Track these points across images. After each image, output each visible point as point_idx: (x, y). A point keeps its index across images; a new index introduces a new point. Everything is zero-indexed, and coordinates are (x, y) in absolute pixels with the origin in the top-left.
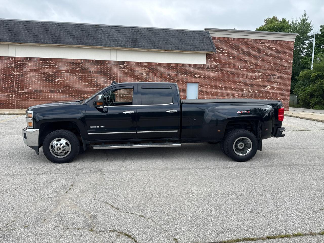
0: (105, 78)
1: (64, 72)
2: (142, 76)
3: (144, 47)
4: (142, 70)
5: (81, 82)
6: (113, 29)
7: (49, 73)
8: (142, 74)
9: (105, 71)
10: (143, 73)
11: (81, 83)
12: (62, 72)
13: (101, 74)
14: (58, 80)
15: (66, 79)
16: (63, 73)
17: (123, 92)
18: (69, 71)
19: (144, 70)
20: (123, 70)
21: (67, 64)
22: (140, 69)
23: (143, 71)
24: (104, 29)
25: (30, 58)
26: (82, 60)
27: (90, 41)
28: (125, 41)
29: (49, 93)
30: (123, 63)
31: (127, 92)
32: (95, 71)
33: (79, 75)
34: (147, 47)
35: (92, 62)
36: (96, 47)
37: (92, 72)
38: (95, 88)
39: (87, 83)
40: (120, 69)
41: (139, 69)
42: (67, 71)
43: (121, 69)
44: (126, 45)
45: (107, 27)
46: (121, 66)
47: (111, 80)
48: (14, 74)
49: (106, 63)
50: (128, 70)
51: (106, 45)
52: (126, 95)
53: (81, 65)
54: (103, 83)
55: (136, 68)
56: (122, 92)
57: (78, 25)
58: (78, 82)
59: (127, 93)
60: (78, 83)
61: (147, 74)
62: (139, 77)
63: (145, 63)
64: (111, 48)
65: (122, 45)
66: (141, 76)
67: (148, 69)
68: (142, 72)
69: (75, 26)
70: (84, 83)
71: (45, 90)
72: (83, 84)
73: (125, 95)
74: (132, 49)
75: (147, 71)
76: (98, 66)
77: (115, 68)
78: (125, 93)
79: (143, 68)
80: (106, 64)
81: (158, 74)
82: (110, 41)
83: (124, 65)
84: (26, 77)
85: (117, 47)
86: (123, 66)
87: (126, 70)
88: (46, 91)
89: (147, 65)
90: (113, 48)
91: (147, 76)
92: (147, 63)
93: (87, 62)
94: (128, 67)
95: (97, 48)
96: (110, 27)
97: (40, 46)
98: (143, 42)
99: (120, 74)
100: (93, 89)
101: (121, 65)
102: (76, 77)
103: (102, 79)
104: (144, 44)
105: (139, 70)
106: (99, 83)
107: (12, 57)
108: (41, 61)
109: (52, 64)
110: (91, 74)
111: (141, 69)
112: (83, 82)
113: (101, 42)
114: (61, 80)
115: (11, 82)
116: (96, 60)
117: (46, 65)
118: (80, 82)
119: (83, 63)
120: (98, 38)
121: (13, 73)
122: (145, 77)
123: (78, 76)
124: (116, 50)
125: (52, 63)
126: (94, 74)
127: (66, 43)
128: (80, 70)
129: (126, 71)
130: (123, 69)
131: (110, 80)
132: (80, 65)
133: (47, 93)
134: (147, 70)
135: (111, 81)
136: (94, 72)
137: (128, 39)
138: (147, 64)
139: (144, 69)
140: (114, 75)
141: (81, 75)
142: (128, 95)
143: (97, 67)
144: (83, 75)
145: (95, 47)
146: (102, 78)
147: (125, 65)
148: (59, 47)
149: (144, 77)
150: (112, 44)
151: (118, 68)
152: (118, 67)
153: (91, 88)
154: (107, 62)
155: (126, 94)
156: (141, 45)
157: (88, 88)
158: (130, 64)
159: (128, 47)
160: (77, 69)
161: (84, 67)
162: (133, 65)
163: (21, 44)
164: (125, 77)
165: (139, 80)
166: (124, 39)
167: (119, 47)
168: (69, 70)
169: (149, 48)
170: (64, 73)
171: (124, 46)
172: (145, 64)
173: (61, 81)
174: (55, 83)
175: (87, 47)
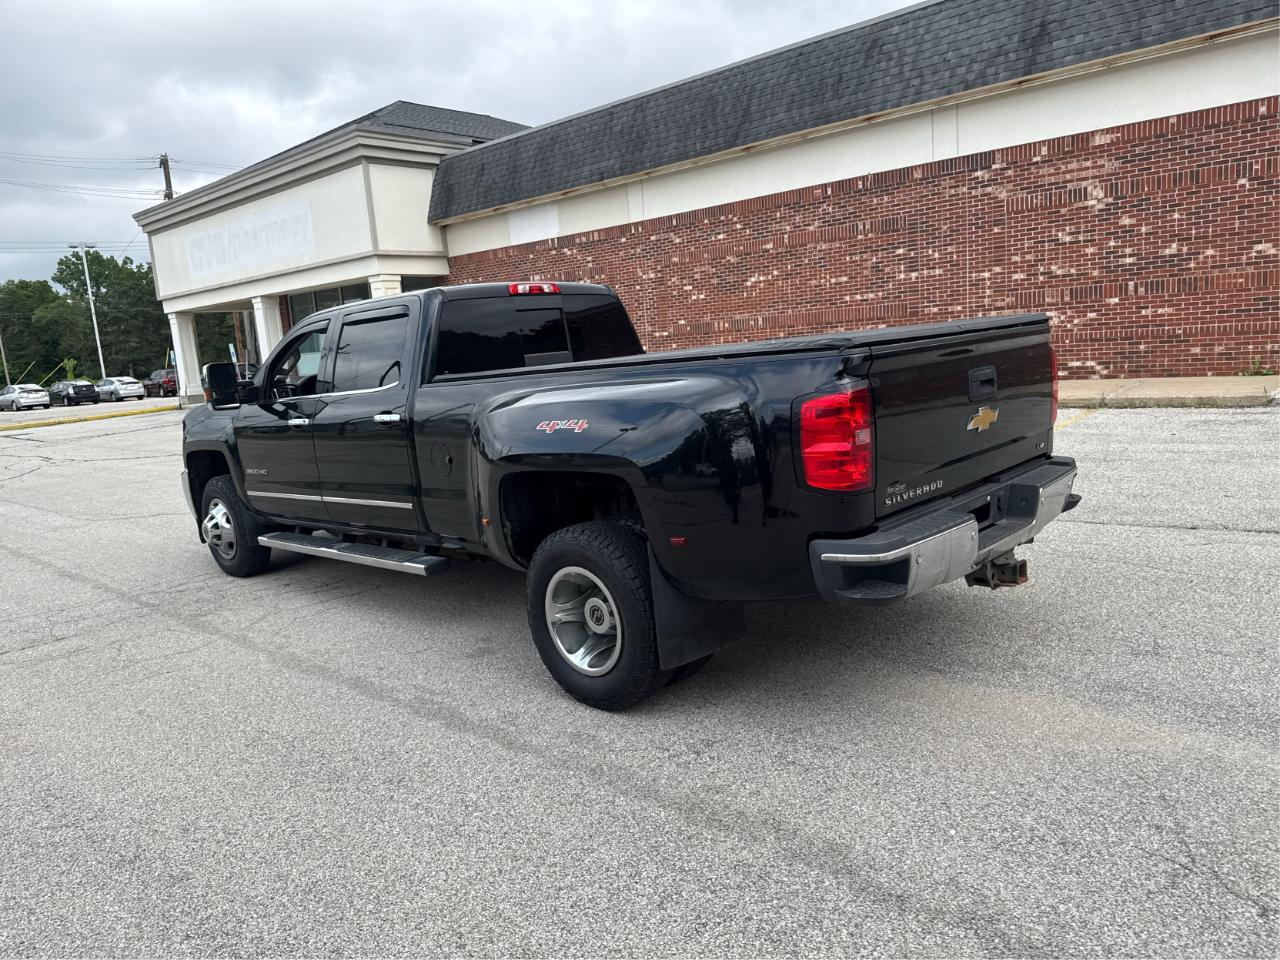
0: (912, 246)
1: (770, 246)
2: (1081, 205)
3: (1080, 54)
4: (1084, 174)
5: (825, 278)
6: (939, 17)
7: (728, 258)
8: (1082, 194)
9: (912, 216)
10: (1086, 189)
11: (822, 281)
12: (764, 247)
13: (896, 231)
14: (753, 279)
15: (775, 273)
16: (768, 251)
17: (989, 297)
18: (786, 241)
19: (1090, 173)
20: (989, 194)
21: (778, 214)
22: (1072, 171)
23: (1086, 179)
24: (904, 27)
25: (678, 216)
26: (824, 187)
27: (844, 100)
28: (986, 56)
29: (729, 331)
30: (985, 159)
31: (1008, 296)
32: (871, 223)
33: (819, 248)
34: (1098, 51)
35: (861, 187)
36: (869, 119)
37: (861, 227)
38: (871, 296)
39: (845, 279)
40: (973, 192)
41: (1064, 173)
42: (778, 243)
43: (980, 191)
44: (991, 70)
45: (917, 13)
46: (977, 178)
47: (934, 251)
48: (644, 277)
49: (916, 176)
50: (1010, 186)
51: (903, 100)
52: (1002, 308)
53: (825, 207)
54: (902, 267)
55: (1052, 171)
56: (984, 297)
57: (810, 48)
58: (815, 279)
59: (1007, 300)
60: (813, 282)
61: (1111, 190)
62: (1063, 211)
63: (1097, 138)
64: (924, 105)
65: (971, 77)
66: (1076, 206)
67: (1117, 164)
68: (1084, 184)
69: (801, 54)
70: (833, 280)
71: (719, 324)
72: (831, 284)
73: (997, 309)
74: (1020, 83)
75: (1108, 175)
76: (886, 198)
77: (953, 192)
78: (997, 301)
79: (1089, 164)
80: (916, 180)
81: (1177, 180)
82: (920, 76)
83: (994, 167)
84: (669, 283)
85: (949, 93)
86: (987, 177)
87: (1000, 193)
88: (721, 325)
89: (1112, 143)
90: (935, 104)
91: (1110, 200)
92: (1108, 130)
93: (844, 188)
94: (1010, 173)
95: (873, 122)
96: (929, 10)
97: (696, 168)
98: (1074, 30)
99: (973, 215)
100: (867, 300)
101: (979, 173)
102: (806, 261)
103: (901, 251)
104: (1079, 38)
105: (1068, 177)
106: (887, 270)
107: (636, 225)
108: (706, 221)
109: (736, 223)
110: (860, 237)
111: (1078, 170)
112: (831, 277)
113: (887, 89)
114: (762, 278)
115: (636, 305)
116: (874, 175)
117: (719, 233)
118: (821, 278)
119: (829, 197)
120: (876, 75)
121: (641, 274)
122: (1101, 206)
123: (815, 256)
124: (957, 106)
125: (735, 219)
126: (870, 235)
127: (764, 134)
128: (822, 227)
129: (1003, 195)
130: (989, 189)
131: (930, 252)
132: (820, 210)
133: (724, 331)
134: (1110, 166)
135: (937, 255)
136: (868, 227)
137: (1004, 40)
138: (1108, 136)
139: (1093, 168)
140: (946, 224)
141: (824, 247)
142: (1009, 308)
143: (879, 204)
144: (831, 249)
145: (864, 120)
146: (899, 248)
147: (996, 170)
148: (750, 153)
149: (1093, 206)
150: (926, 87)
151: (965, 189)
152: (964, 185)
153: (858, 297)
154: (920, 171)
155: (1003, 304)
156: (1062, 51)
157: (848, 298)
158: (1019, 156)
159: (996, 81)
160: (811, 228)
161: (833, 212)
162: (1035, 160)
163: (652, 175)
164: (995, 225)
165: (1064, 230)
166: (985, 46)
167: (958, 91)
168: (786, 236)
169: (1108, 53)
170: (771, 252)
171: (983, 79)
172: (1098, 140)
173: (762, 285)
174: (745, 294)
175: (838, 127)
